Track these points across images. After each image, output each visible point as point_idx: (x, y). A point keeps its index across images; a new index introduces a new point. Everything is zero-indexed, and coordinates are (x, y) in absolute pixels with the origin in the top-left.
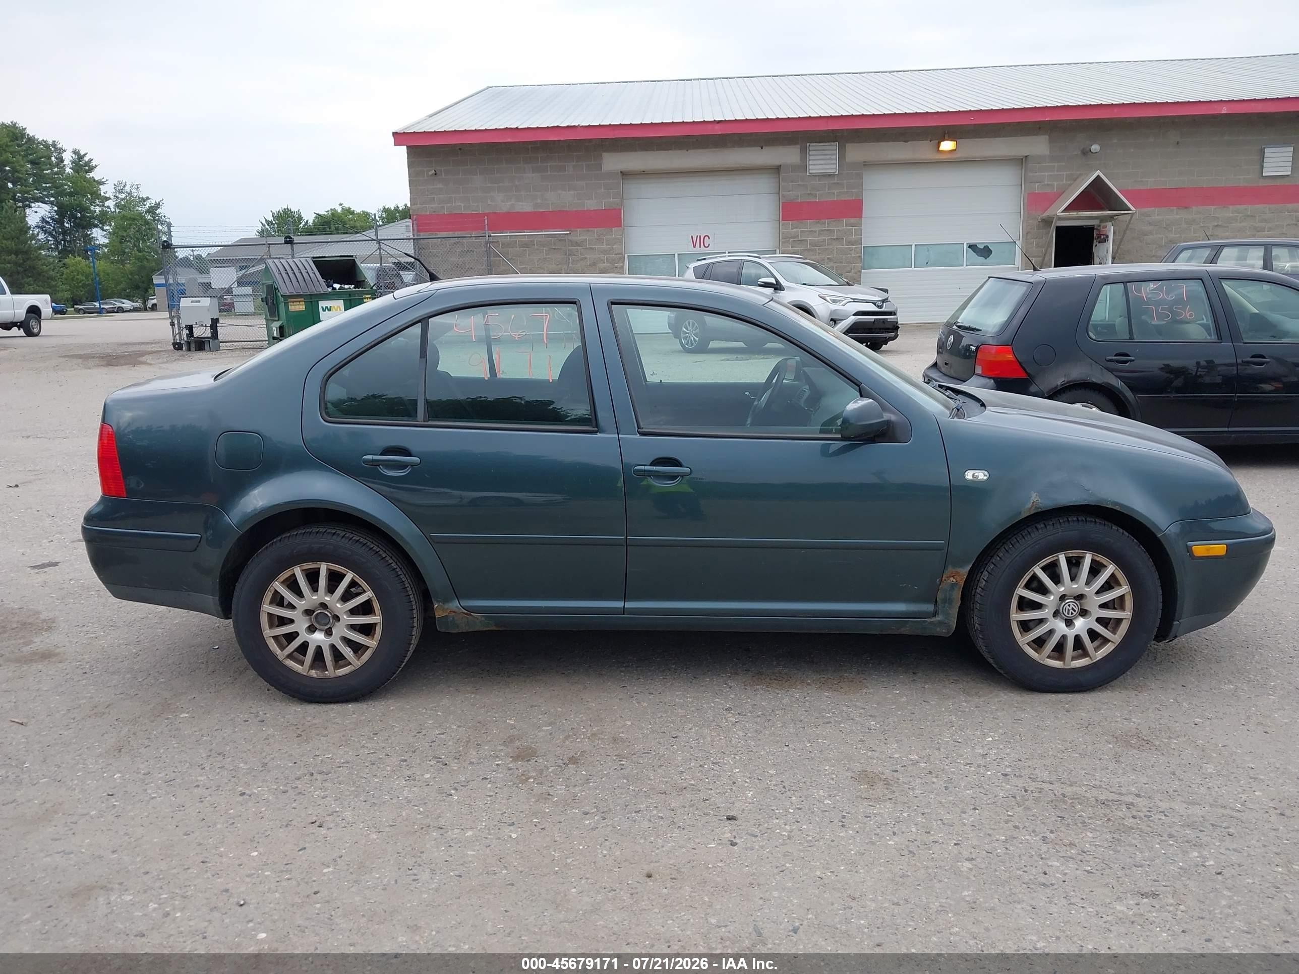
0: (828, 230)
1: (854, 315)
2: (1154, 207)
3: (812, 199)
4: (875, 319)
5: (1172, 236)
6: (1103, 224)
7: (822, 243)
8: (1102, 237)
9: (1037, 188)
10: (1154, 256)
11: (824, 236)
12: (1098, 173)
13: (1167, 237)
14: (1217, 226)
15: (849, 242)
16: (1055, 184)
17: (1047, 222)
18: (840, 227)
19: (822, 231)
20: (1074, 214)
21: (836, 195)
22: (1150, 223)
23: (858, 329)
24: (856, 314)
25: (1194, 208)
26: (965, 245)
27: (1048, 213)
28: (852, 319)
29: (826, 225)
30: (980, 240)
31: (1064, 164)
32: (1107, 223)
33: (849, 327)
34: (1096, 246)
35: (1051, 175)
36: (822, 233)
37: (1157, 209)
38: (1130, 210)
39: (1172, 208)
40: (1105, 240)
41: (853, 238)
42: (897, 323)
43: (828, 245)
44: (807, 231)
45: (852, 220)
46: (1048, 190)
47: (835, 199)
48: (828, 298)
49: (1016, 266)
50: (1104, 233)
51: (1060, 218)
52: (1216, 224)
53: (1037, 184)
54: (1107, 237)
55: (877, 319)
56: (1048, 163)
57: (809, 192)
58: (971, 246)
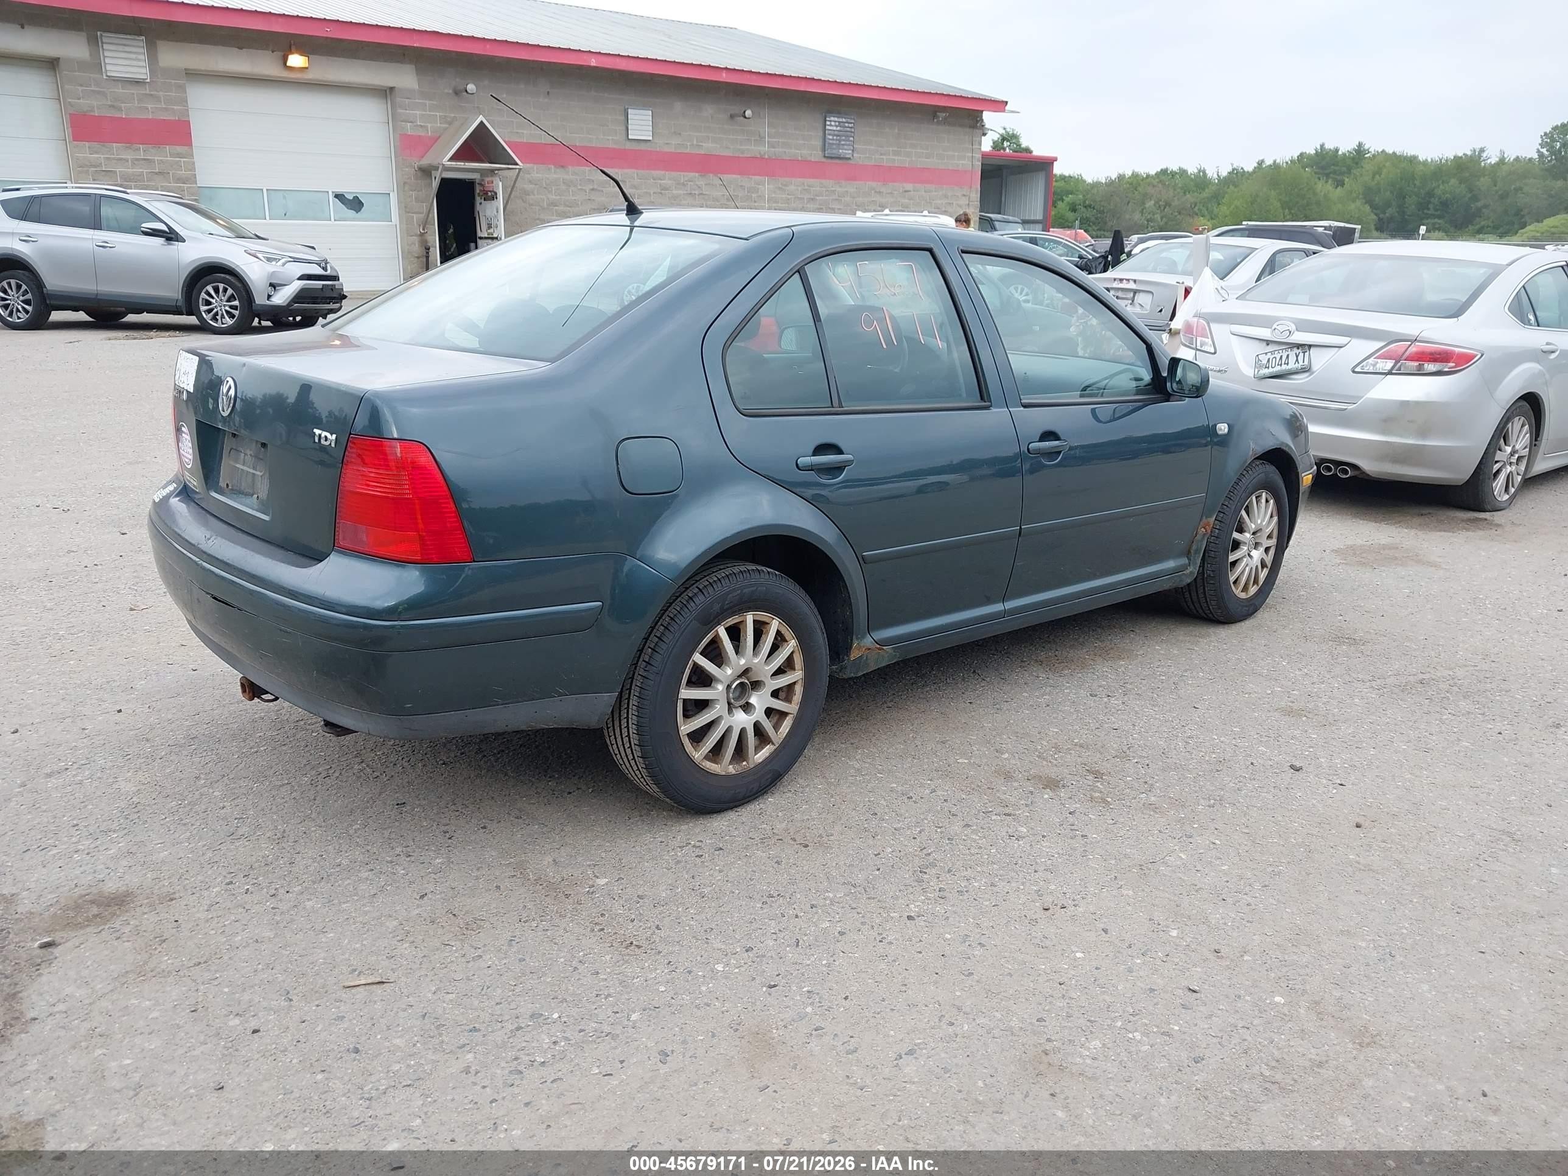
0: (145, 159)
1: (300, 279)
2: (534, 163)
3: (118, 115)
4: (323, 285)
5: (553, 197)
6: (487, 179)
7: (139, 178)
8: (490, 194)
9: (409, 129)
10: (538, 219)
11: (141, 168)
12: (481, 118)
13: (548, 199)
14: (593, 189)
15: (178, 179)
16: (429, 125)
17: (426, 172)
18: (164, 156)
19: (137, 160)
20: (461, 164)
21: (152, 111)
22: (530, 182)
23: (305, 298)
24: (301, 278)
25: (570, 169)
26: (330, 193)
27: (425, 162)
28: (297, 286)
29: (142, 151)
30: (350, 189)
31: (435, 103)
32: (493, 179)
33: (295, 294)
34: (481, 204)
35: (423, 115)
36: (136, 162)
37: (535, 167)
38: (517, 164)
39: (549, 166)
40: (494, 197)
41: (182, 173)
42: (342, 289)
43: (147, 181)
44: (114, 159)
45: (179, 149)
46: (421, 133)
47: (151, 117)
48: (260, 256)
49: (394, 223)
50: (491, 189)
51: (447, 169)
52: (591, 187)
53: (409, 124)
54: (496, 194)
55: (325, 285)
56: (419, 99)
57: (109, 103)
58: (339, 196)
